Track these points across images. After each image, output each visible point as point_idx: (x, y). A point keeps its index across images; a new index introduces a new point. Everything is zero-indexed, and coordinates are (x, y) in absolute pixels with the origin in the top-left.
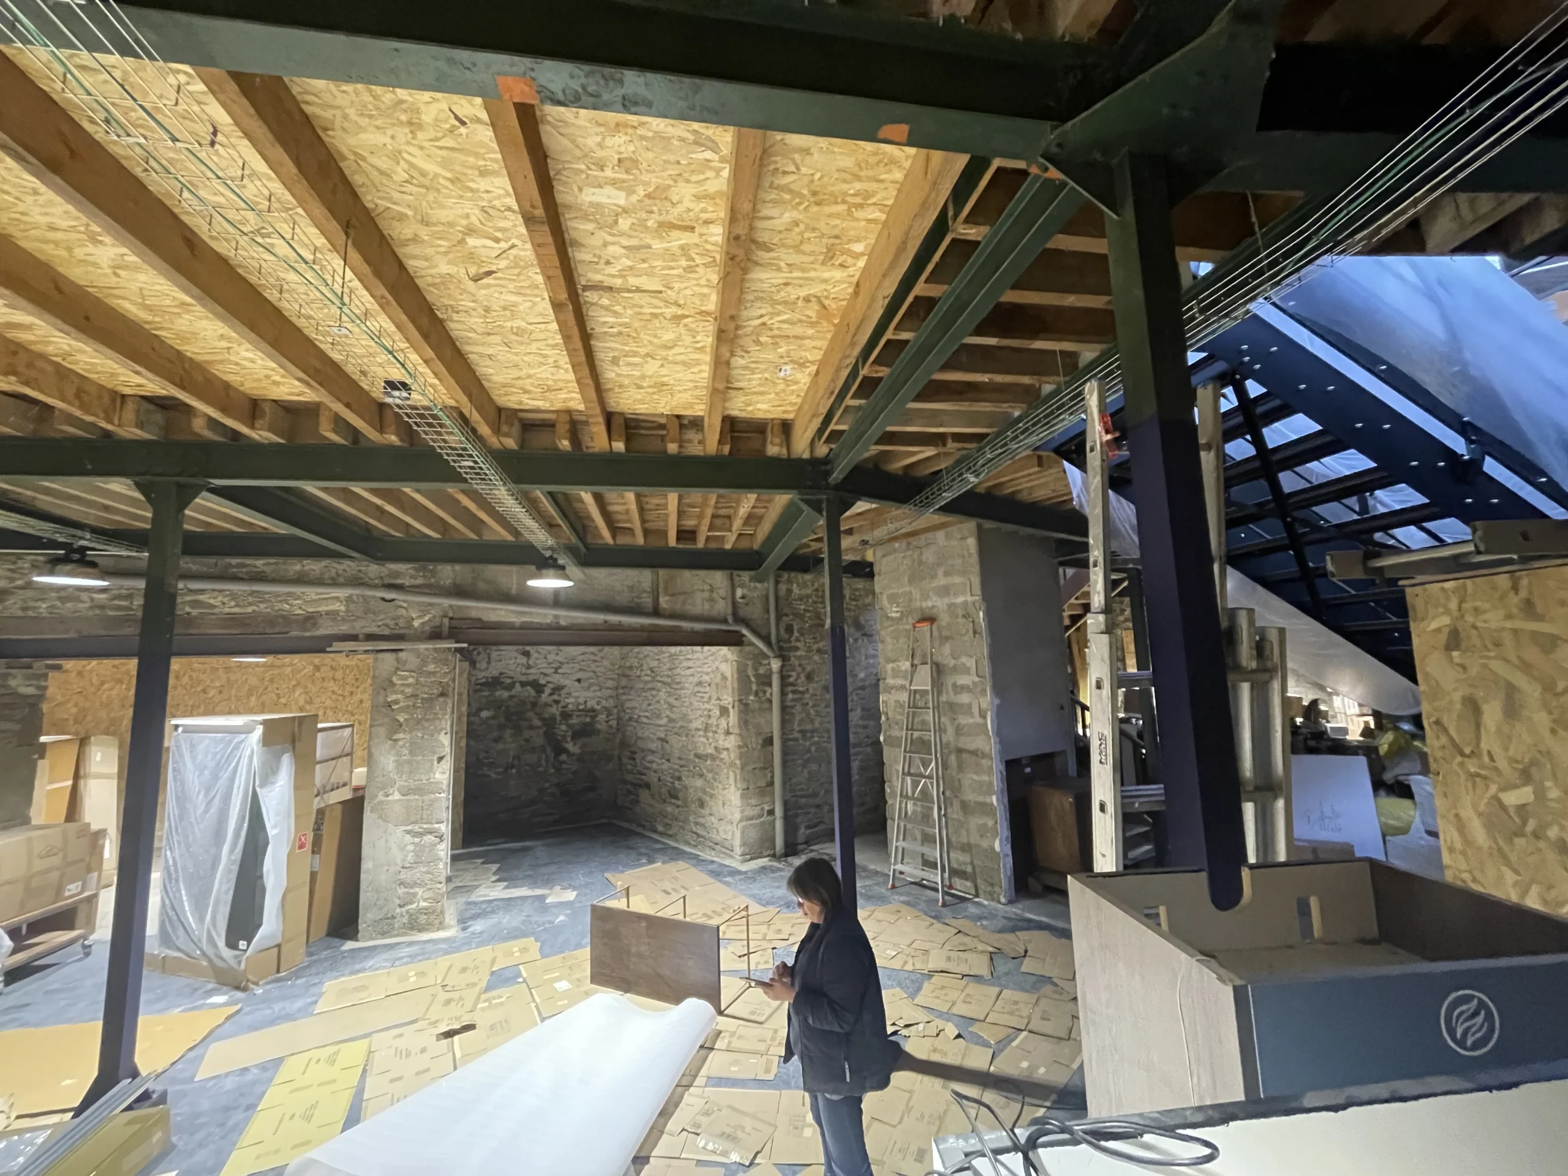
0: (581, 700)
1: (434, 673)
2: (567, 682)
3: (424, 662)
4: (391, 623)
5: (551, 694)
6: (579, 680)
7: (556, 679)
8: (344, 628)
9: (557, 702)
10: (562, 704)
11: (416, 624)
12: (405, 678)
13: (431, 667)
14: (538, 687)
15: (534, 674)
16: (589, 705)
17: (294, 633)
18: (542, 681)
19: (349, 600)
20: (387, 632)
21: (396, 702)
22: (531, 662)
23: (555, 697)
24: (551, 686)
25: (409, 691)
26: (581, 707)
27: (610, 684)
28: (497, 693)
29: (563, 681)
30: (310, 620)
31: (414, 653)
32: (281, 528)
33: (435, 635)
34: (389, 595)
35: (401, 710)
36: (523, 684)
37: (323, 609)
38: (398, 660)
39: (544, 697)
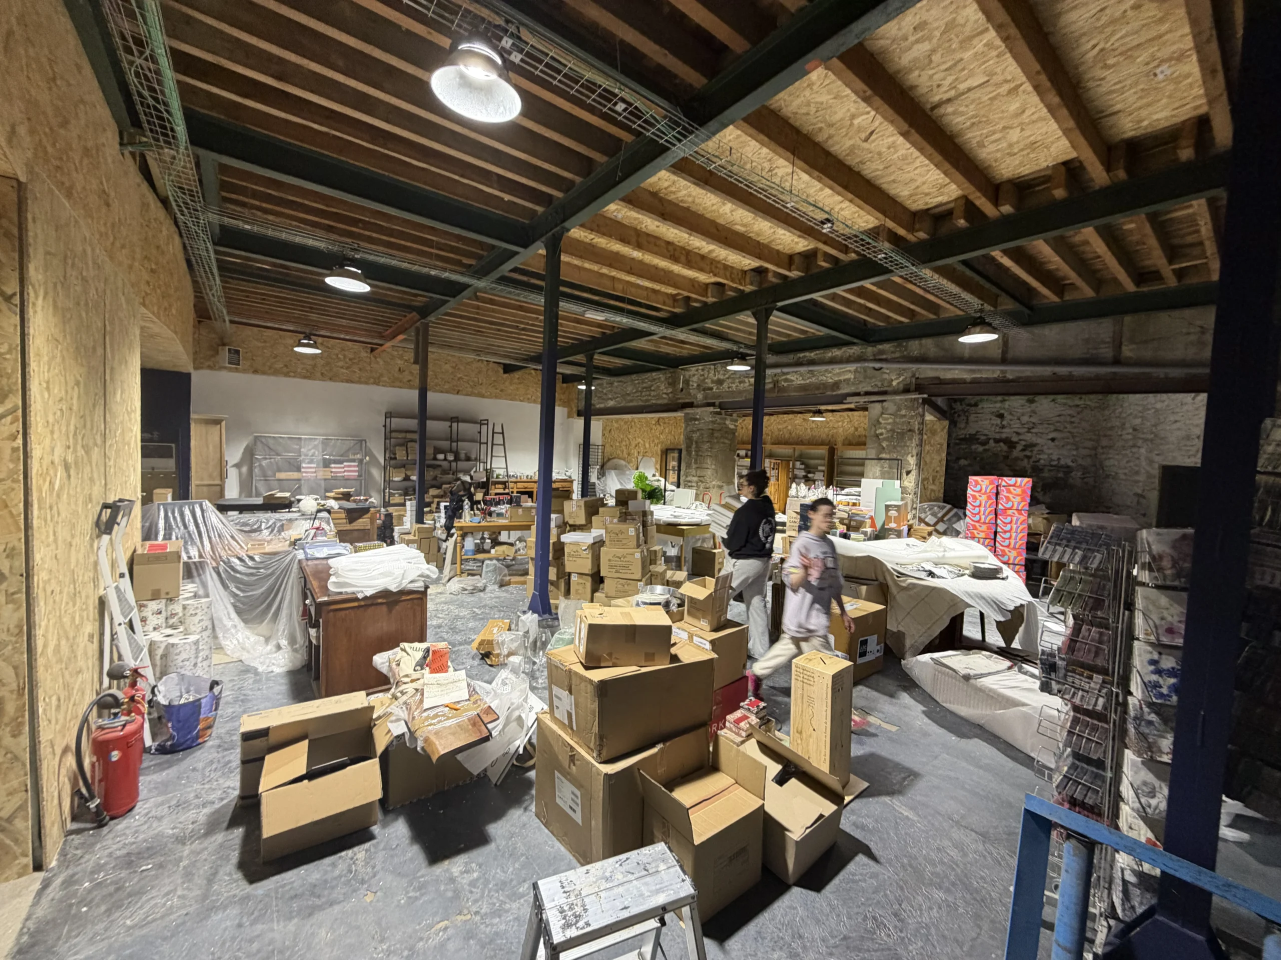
0: (1055, 457)
1: (904, 416)
2: (1039, 441)
3: (899, 409)
4: (879, 384)
5: (1023, 450)
6: (1053, 440)
7: (1029, 438)
8: (853, 389)
9: (1029, 457)
10: (1033, 459)
11: (894, 383)
12: (887, 419)
13: (903, 412)
14: (1011, 445)
15: (1006, 433)
16: (1062, 462)
17: (829, 393)
18: (1015, 439)
19: (856, 371)
20: (876, 390)
21: (882, 434)
22: (1004, 423)
23: (1028, 453)
24: (1023, 443)
25: (889, 427)
26: (1054, 463)
27: (1089, 444)
28: (973, 447)
29: (1035, 440)
30: (836, 385)
31: (892, 403)
32: (822, 331)
33: (906, 390)
34: (877, 365)
35: (885, 439)
36: (997, 441)
37: (842, 378)
38: (883, 408)
39: (1016, 453)
